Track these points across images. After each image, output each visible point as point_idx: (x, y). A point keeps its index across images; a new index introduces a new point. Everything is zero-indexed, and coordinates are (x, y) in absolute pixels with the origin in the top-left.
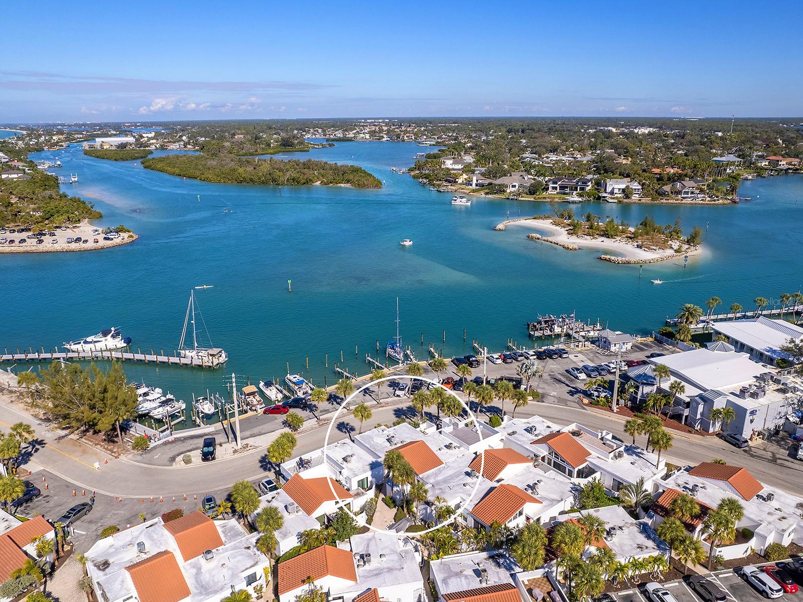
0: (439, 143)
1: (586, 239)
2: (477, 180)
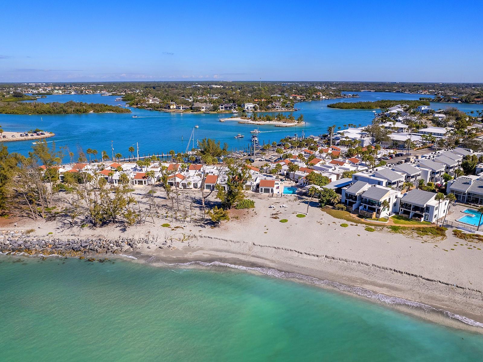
0: (114, 94)
1: (263, 122)
2: (182, 107)
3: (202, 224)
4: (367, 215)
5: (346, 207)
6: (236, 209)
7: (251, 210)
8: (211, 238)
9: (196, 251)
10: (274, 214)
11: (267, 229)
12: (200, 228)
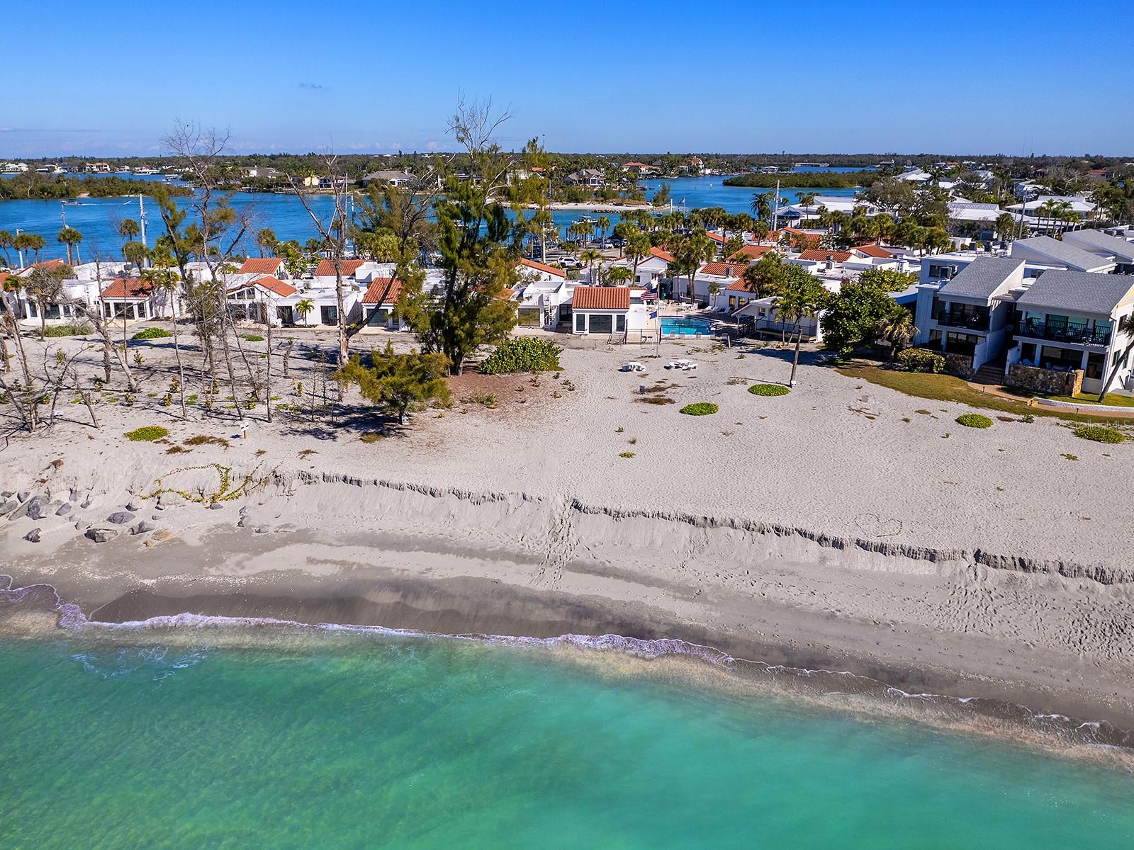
1: (559, 205)
3: (324, 427)
4: (1044, 384)
5: (944, 356)
6: (485, 373)
7: (546, 376)
8: (359, 483)
9: (269, 550)
10: (649, 391)
11: (633, 442)
12: (310, 442)
